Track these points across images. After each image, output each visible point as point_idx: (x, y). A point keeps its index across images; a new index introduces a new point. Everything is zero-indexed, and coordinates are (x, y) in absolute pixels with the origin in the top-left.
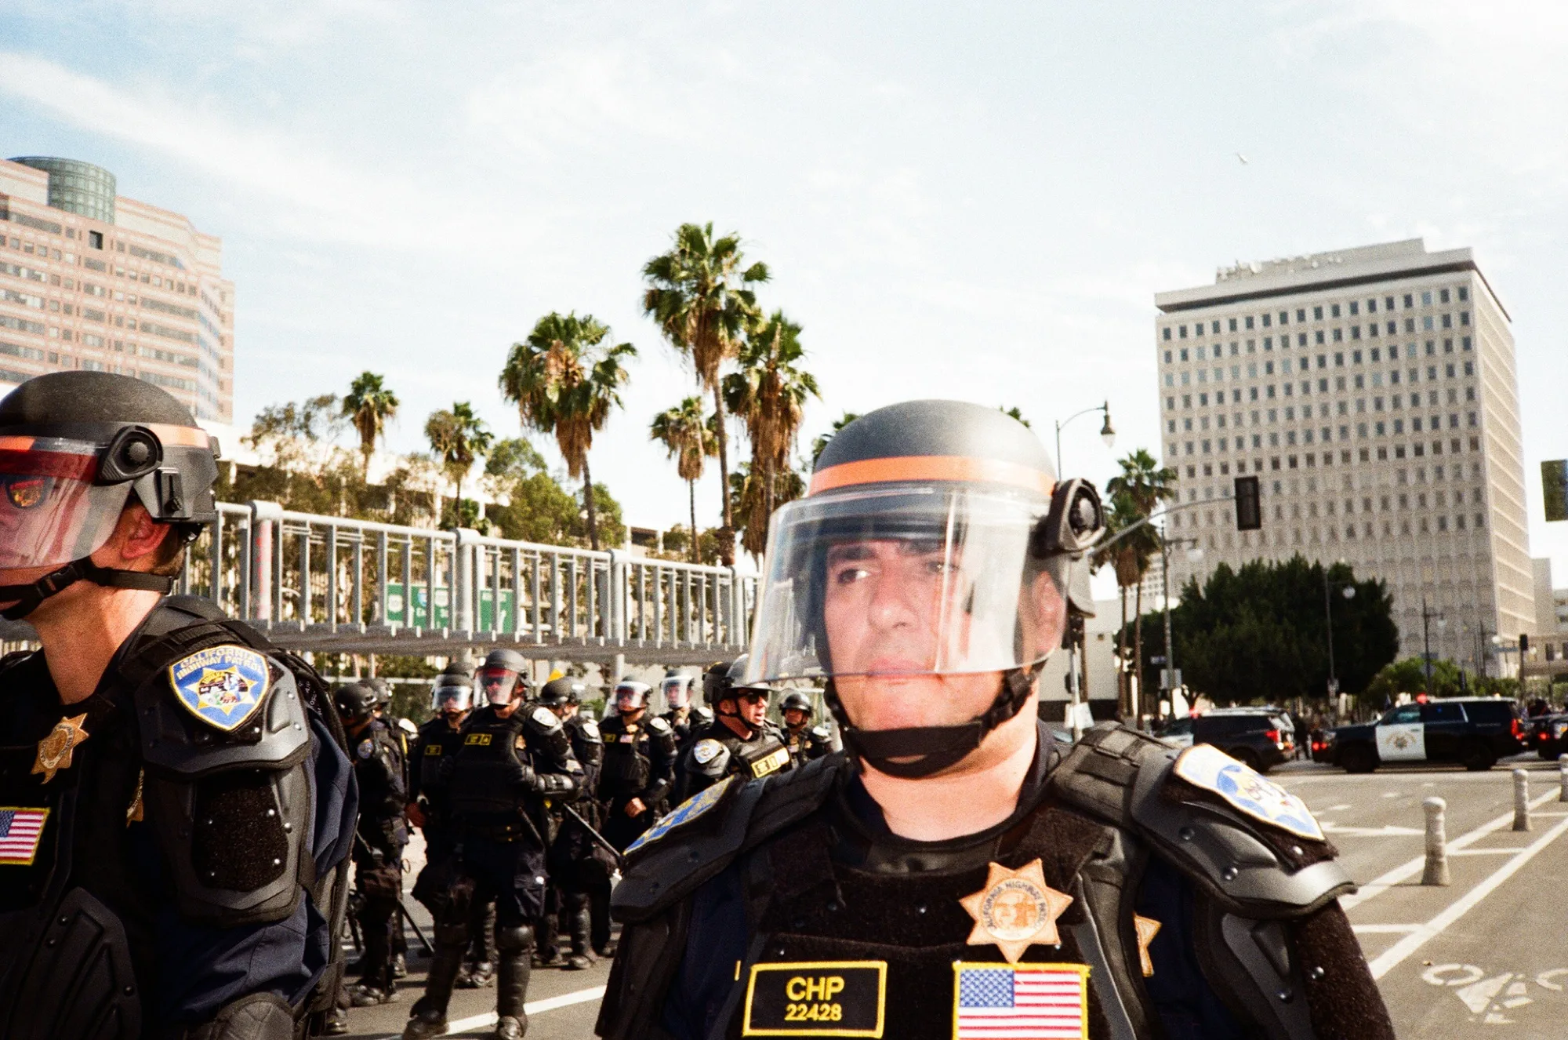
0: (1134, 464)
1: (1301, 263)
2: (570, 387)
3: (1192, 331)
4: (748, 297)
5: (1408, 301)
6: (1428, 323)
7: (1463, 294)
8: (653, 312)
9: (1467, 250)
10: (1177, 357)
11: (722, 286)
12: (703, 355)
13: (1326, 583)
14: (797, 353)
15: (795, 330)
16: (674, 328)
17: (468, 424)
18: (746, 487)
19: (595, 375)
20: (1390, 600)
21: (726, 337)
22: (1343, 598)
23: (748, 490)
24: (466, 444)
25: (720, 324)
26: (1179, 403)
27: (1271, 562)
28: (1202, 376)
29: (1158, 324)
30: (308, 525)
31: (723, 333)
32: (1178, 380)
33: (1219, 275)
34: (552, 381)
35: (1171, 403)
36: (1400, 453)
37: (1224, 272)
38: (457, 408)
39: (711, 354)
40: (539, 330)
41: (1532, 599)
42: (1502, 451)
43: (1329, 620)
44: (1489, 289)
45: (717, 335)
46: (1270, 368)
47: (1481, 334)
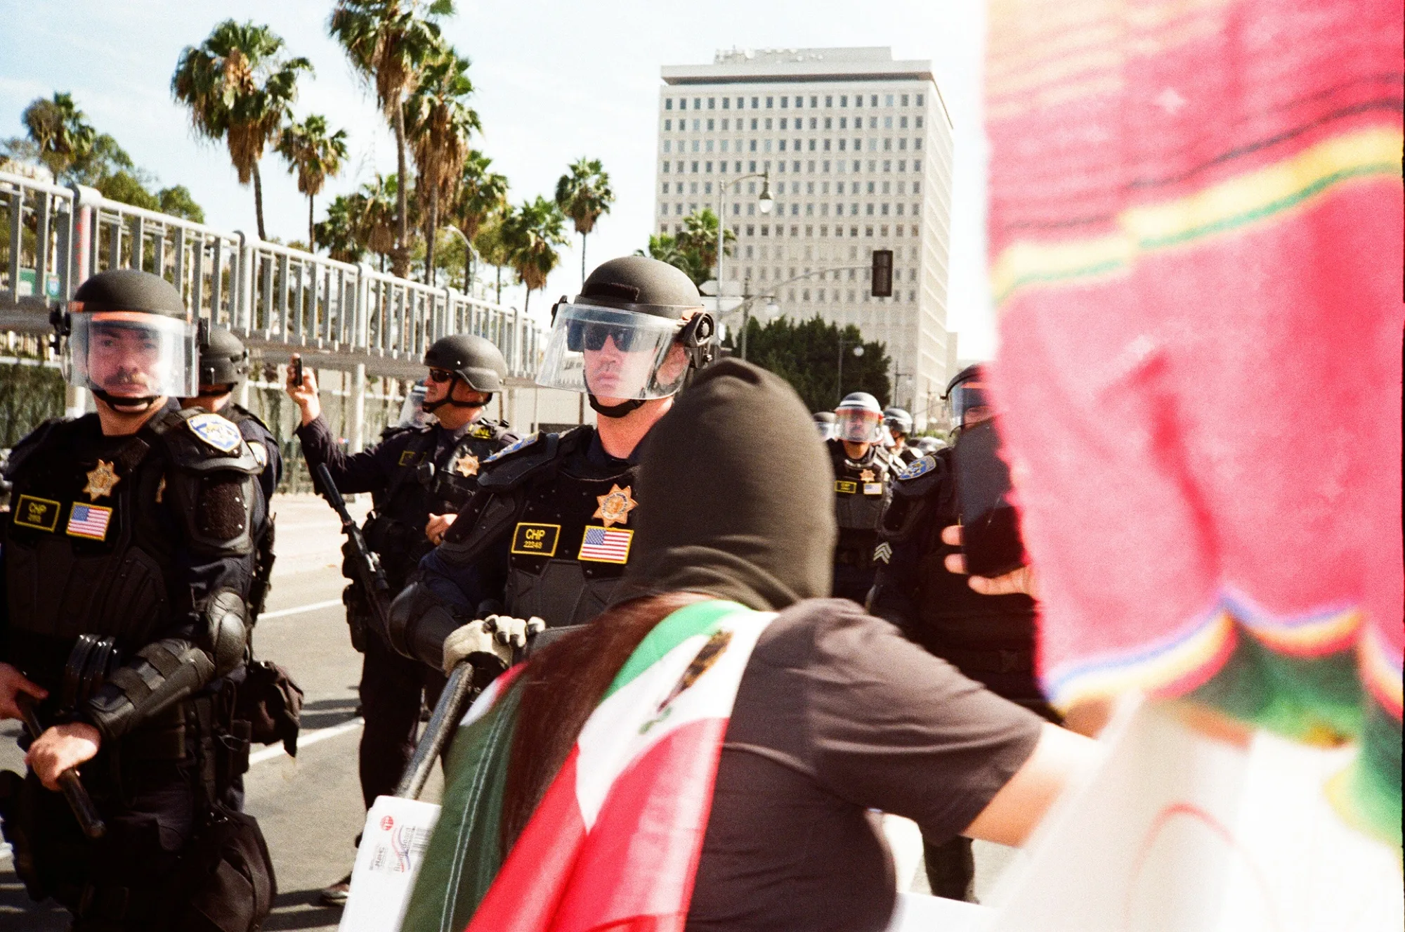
0: (700, 223)
1: (789, 56)
2: (245, 95)
3: (690, 104)
4: (435, 30)
5: (875, 101)
6: (888, 121)
7: (920, 101)
8: (337, 33)
9: (928, 62)
10: (675, 125)
11: (409, 15)
12: (387, 80)
13: (841, 342)
14: (466, 89)
15: (463, 65)
16: (360, 53)
17: (69, 115)
18: (368, 207)
19: (270, 84)
20: (887, 361)
21: (409, 64)
22: (854, 356)
23: (370, 211)
24: (66, 135)
25: (405, 51)
26: (673, 168)
27: (793, 320)
28: (696, 146)
29: (662, 95)
30: (120, 214)
31: (407, 59)
32: (674, 146)
33: (718, 57)
34: (230, 87)
35: (666, 166)
36: (854, 232)
37: (722, 54)
38: (57, 97)
39: (396, 80)
40: (217, 34)
41: (945, 366)
42: (935, 239)
43: (840, 374)
44: (940, 97)
45: (401, 62)
46: (753, 145)
47: (931, 136)
